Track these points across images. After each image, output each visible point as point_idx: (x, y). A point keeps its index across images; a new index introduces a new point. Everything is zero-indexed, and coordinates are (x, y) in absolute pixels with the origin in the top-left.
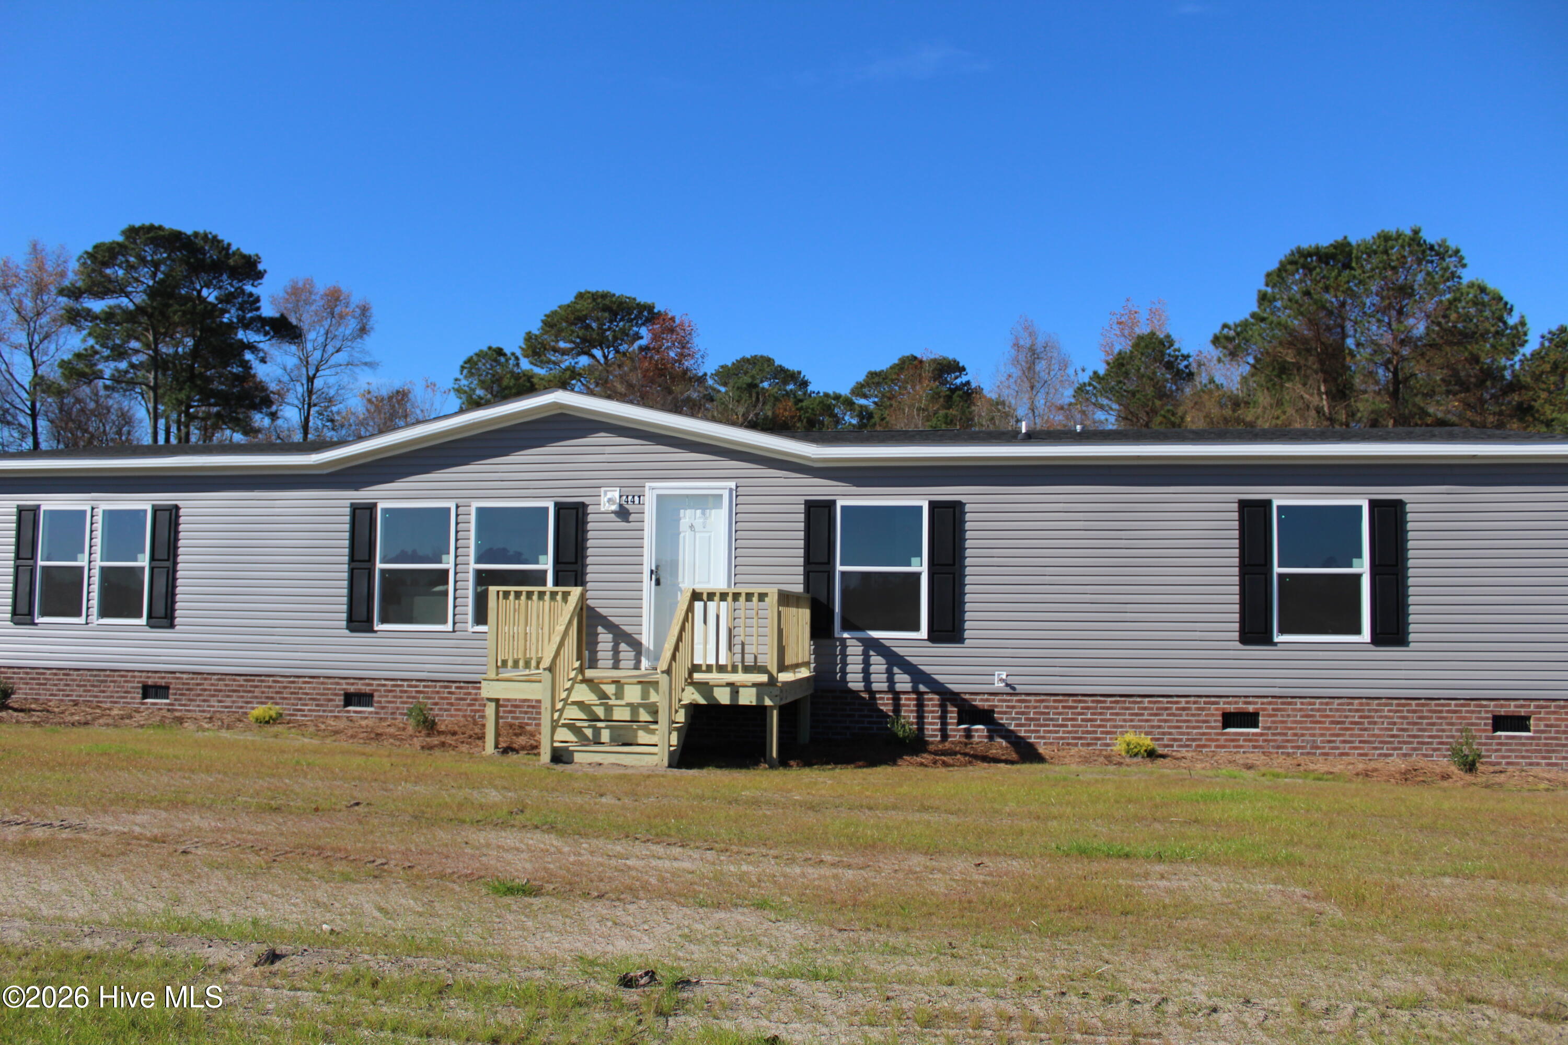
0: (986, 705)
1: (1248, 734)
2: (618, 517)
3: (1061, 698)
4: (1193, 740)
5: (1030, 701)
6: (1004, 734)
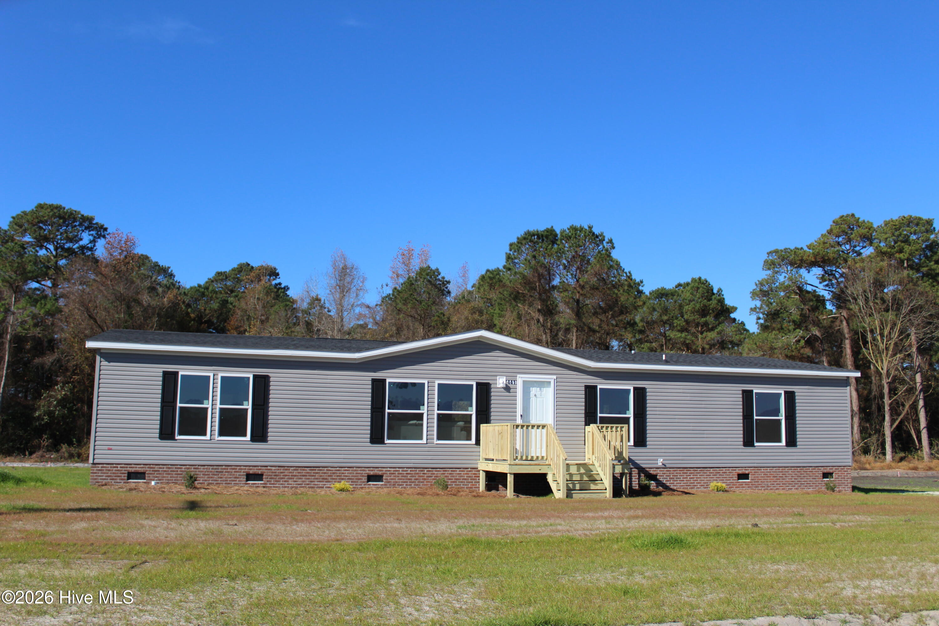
0: (654, 473)
1: (746, 482)
2: (505, 390)
3: (682, 469)
4: (728, 485)
5: (671, 471)
6: (661, 485)
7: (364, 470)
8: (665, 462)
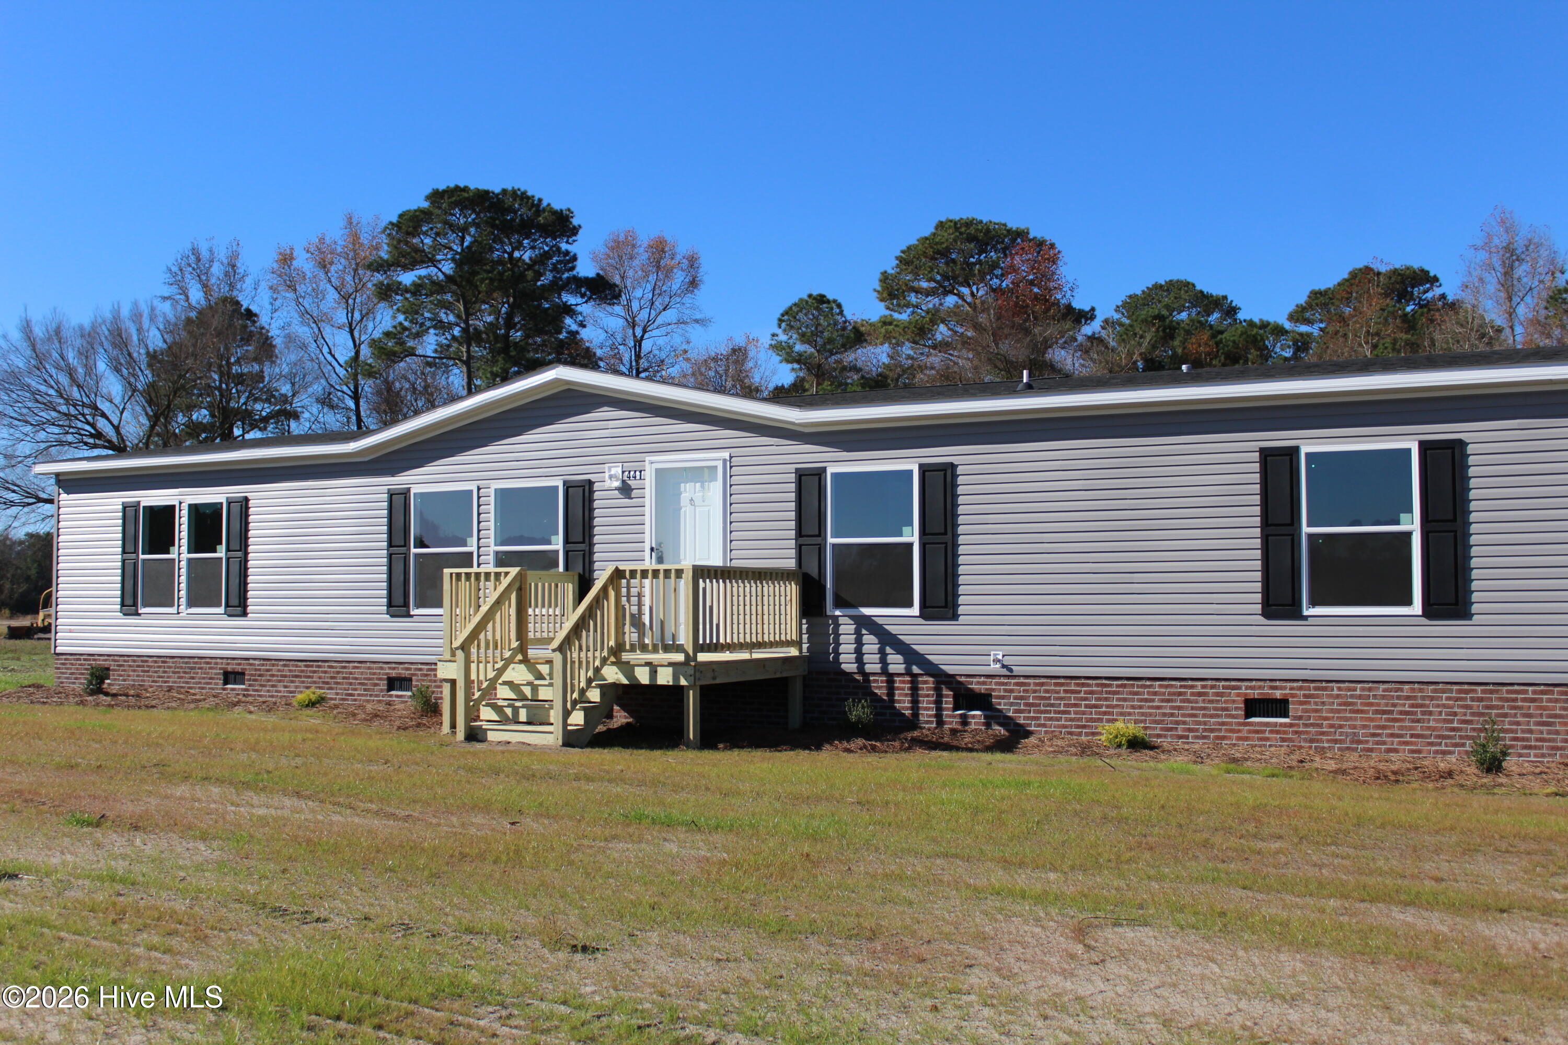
0: (983, 689)
1: (1275, 724)
2: (621, 494)
3: (1062, 681)
4: (1212, 730)
5: (1029, 684)
6: (1002, 720)
7: (382, 668)
8: (1008, 661)
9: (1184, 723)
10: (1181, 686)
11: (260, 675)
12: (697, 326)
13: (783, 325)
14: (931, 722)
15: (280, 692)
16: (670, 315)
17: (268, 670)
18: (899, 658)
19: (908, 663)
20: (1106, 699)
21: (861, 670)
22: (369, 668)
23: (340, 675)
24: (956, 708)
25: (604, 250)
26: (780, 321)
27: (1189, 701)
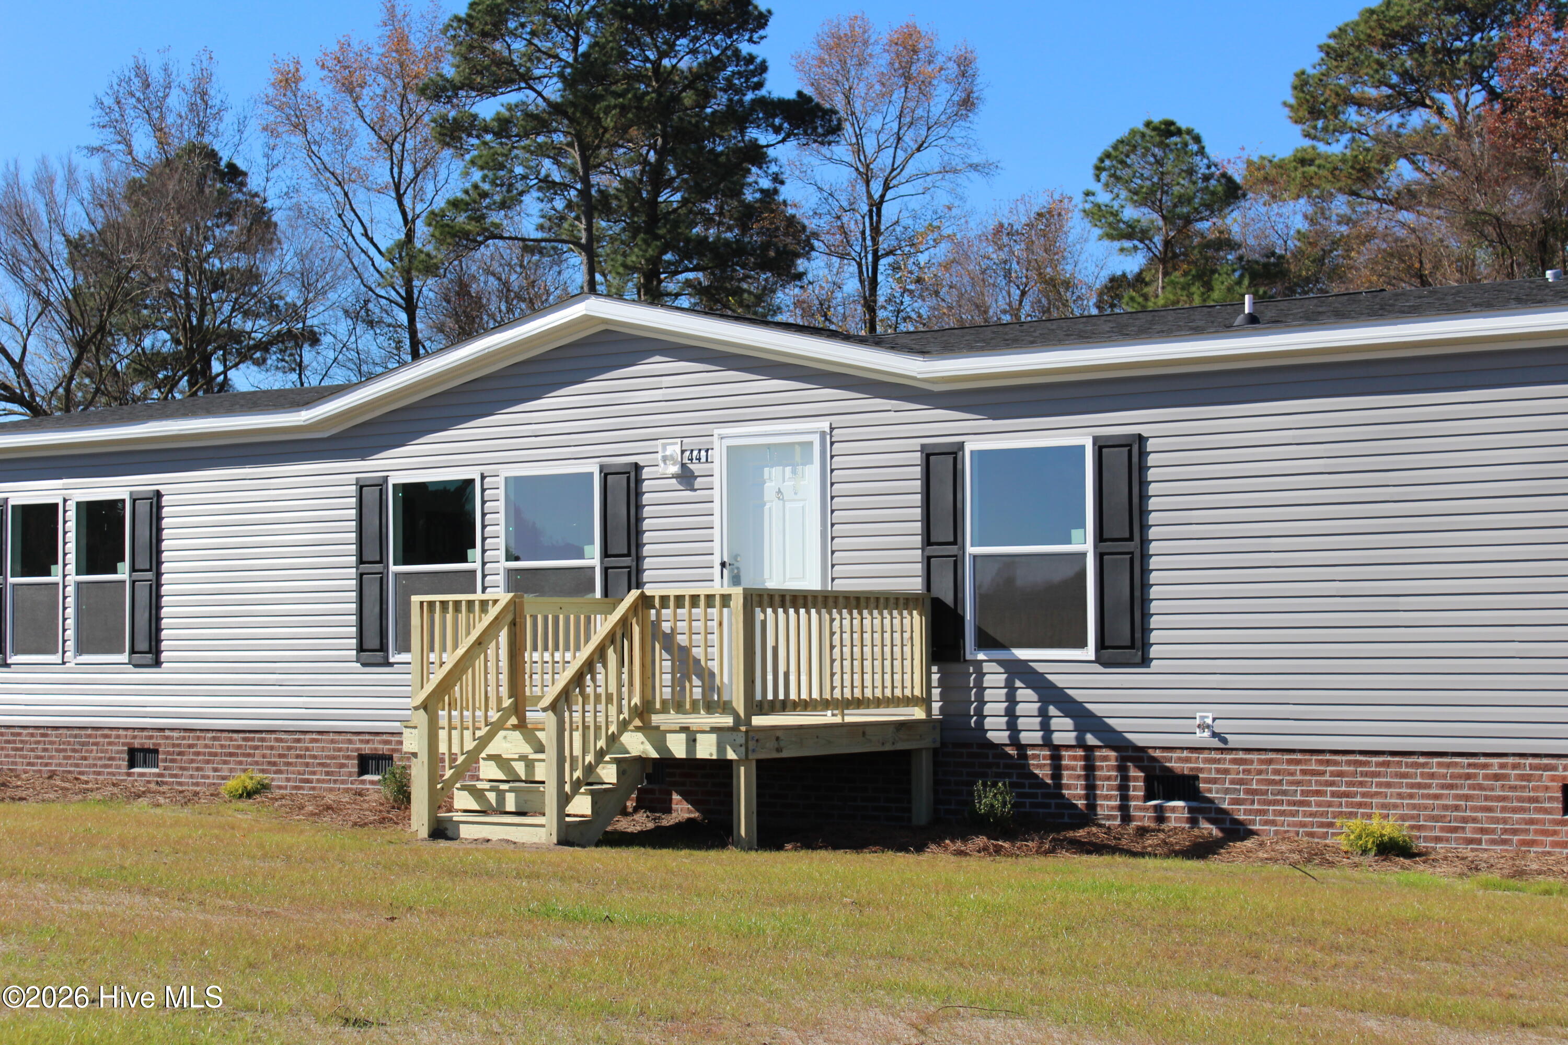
0: (1186, 768)
2: (680, 483)
3: (1299, 756)
4: (1515, 832)
5: (1251, 762)
6: (1213, 815)
7: (350, 742)
8: (1220, 727)
9: (1474, 820)
10: (1469, 765)
11: (180, 754)
12: (974, 175)
13: (1104, 176)
14: (1113, 818)
15: (208, 777)
16: (929, 159)
17: (190, 746)
18: (1068, 723)
19: (1080, 730)
20: (1361, 784)
21: (1015, 741)
22: (332, 741)
23: (292, 752)
24: (1148, 797)
25: (815, 51)
26: (1099, 169)
27: (1481, 787)
